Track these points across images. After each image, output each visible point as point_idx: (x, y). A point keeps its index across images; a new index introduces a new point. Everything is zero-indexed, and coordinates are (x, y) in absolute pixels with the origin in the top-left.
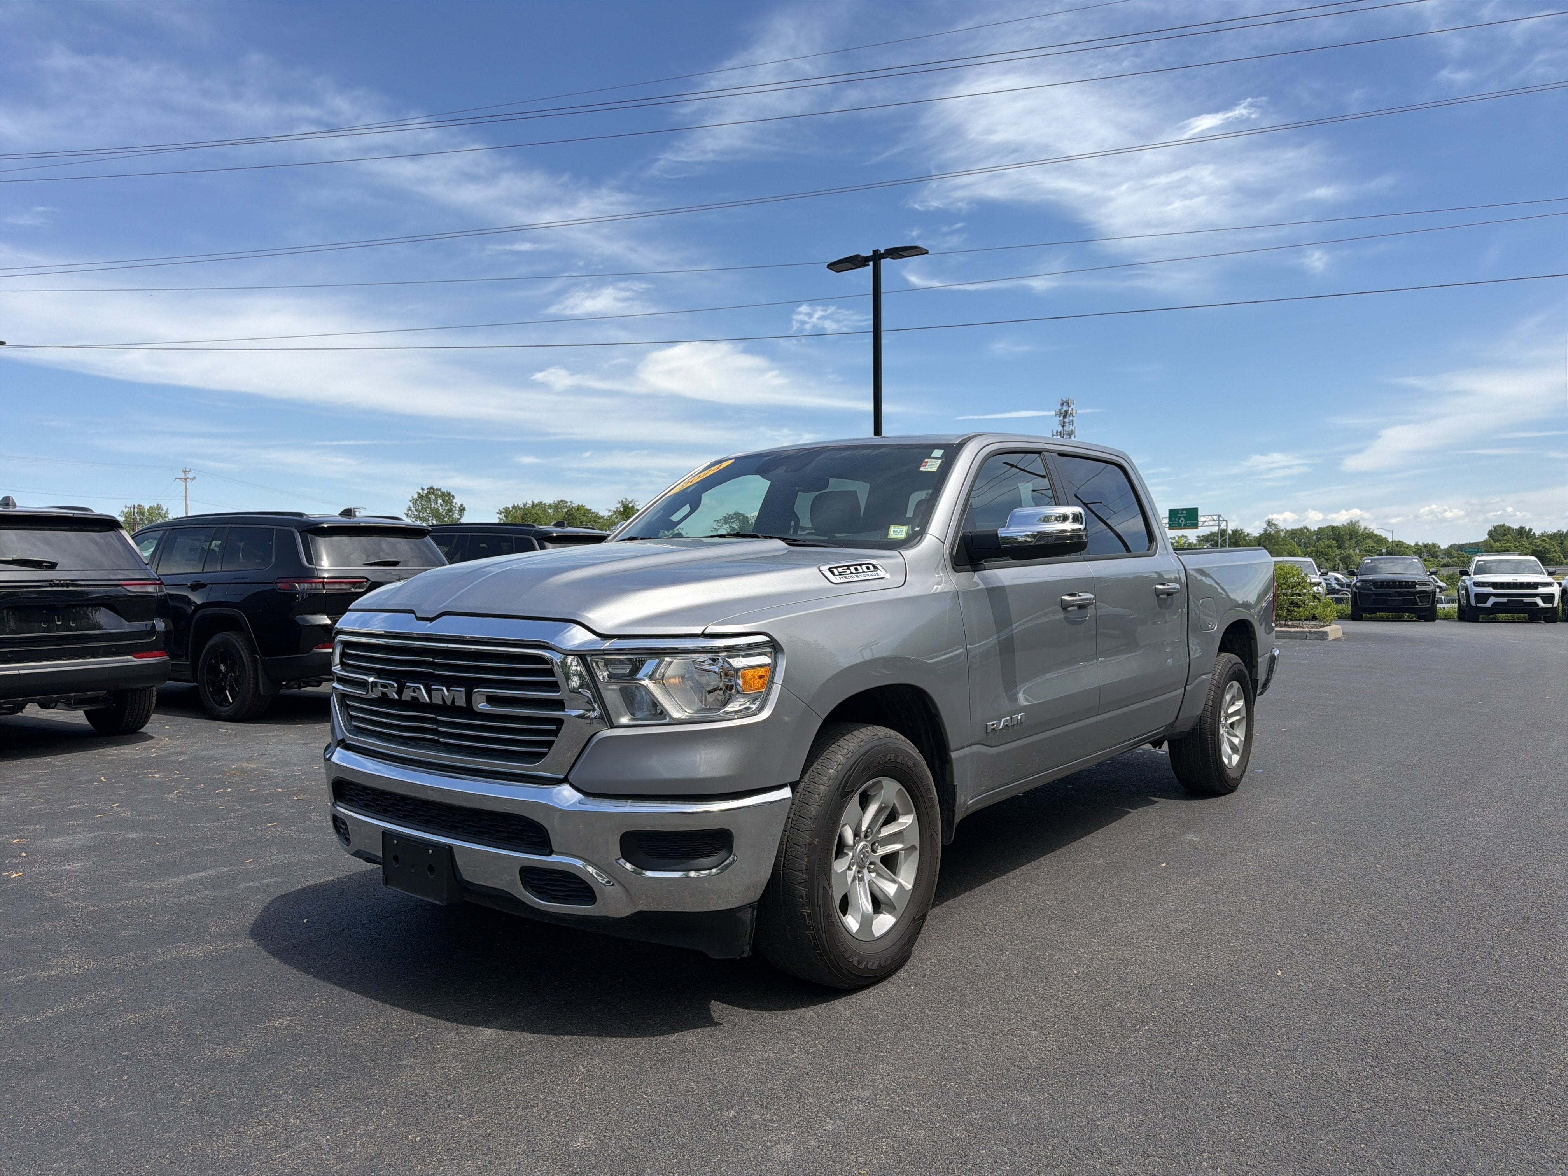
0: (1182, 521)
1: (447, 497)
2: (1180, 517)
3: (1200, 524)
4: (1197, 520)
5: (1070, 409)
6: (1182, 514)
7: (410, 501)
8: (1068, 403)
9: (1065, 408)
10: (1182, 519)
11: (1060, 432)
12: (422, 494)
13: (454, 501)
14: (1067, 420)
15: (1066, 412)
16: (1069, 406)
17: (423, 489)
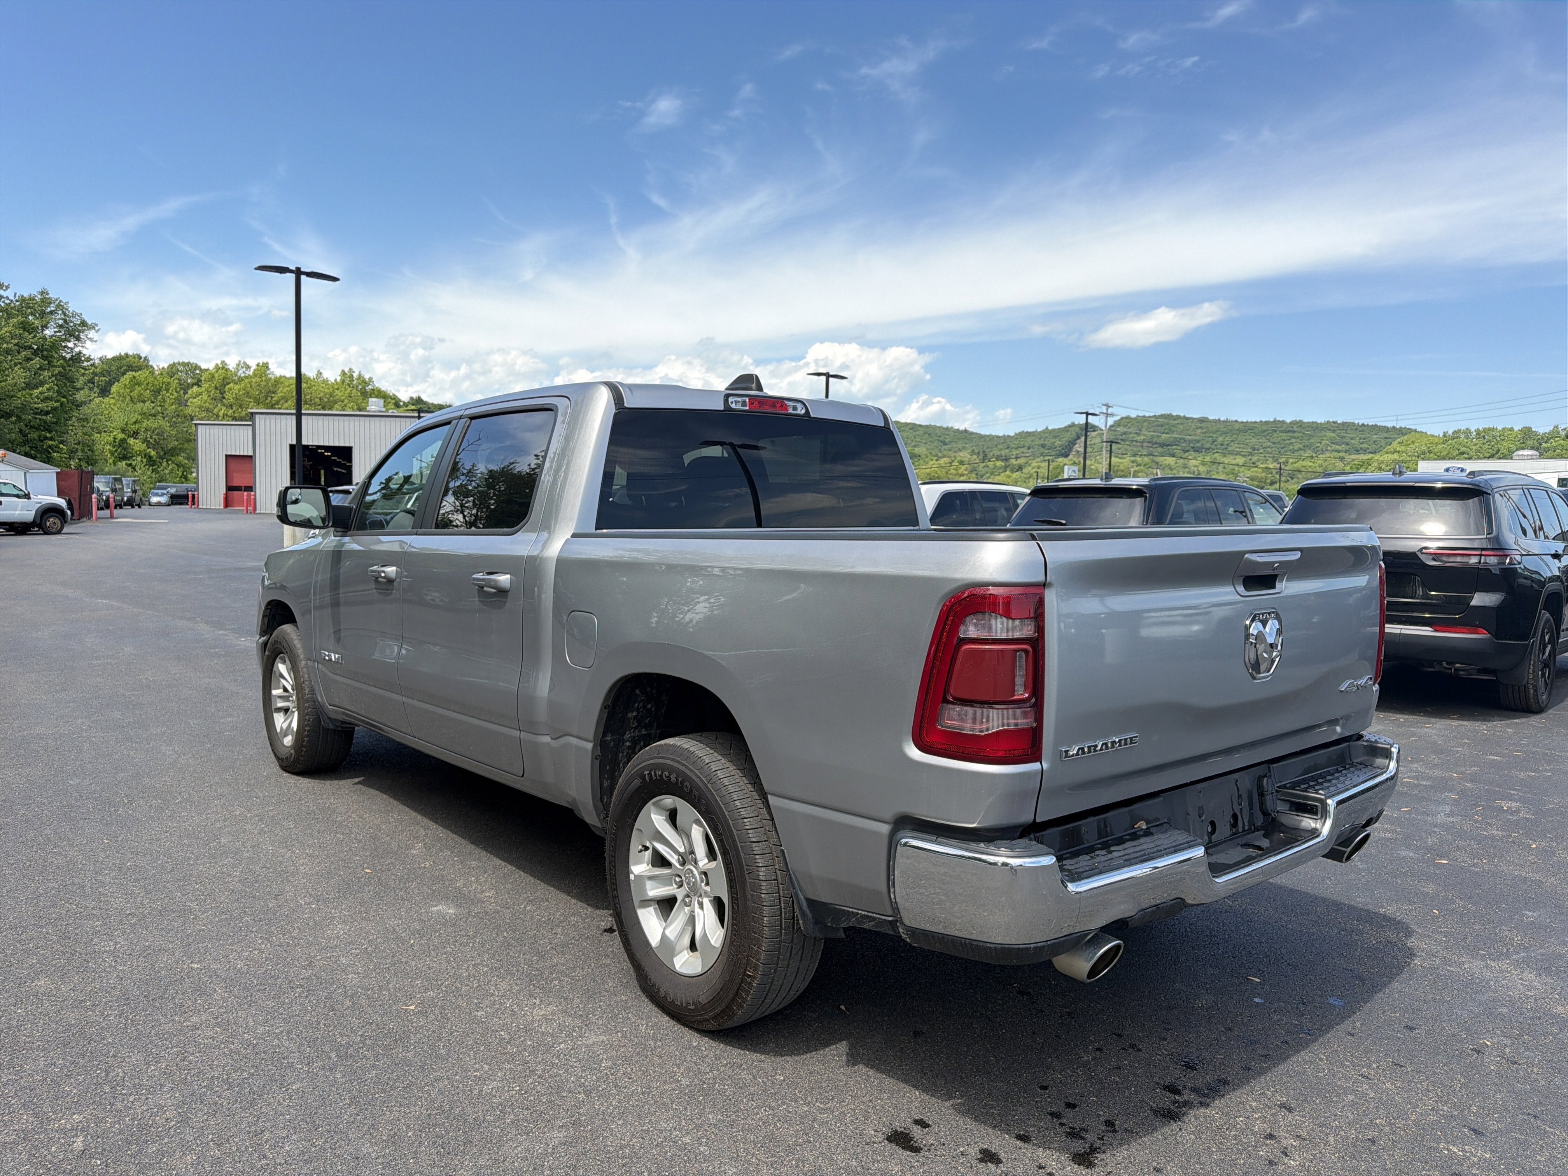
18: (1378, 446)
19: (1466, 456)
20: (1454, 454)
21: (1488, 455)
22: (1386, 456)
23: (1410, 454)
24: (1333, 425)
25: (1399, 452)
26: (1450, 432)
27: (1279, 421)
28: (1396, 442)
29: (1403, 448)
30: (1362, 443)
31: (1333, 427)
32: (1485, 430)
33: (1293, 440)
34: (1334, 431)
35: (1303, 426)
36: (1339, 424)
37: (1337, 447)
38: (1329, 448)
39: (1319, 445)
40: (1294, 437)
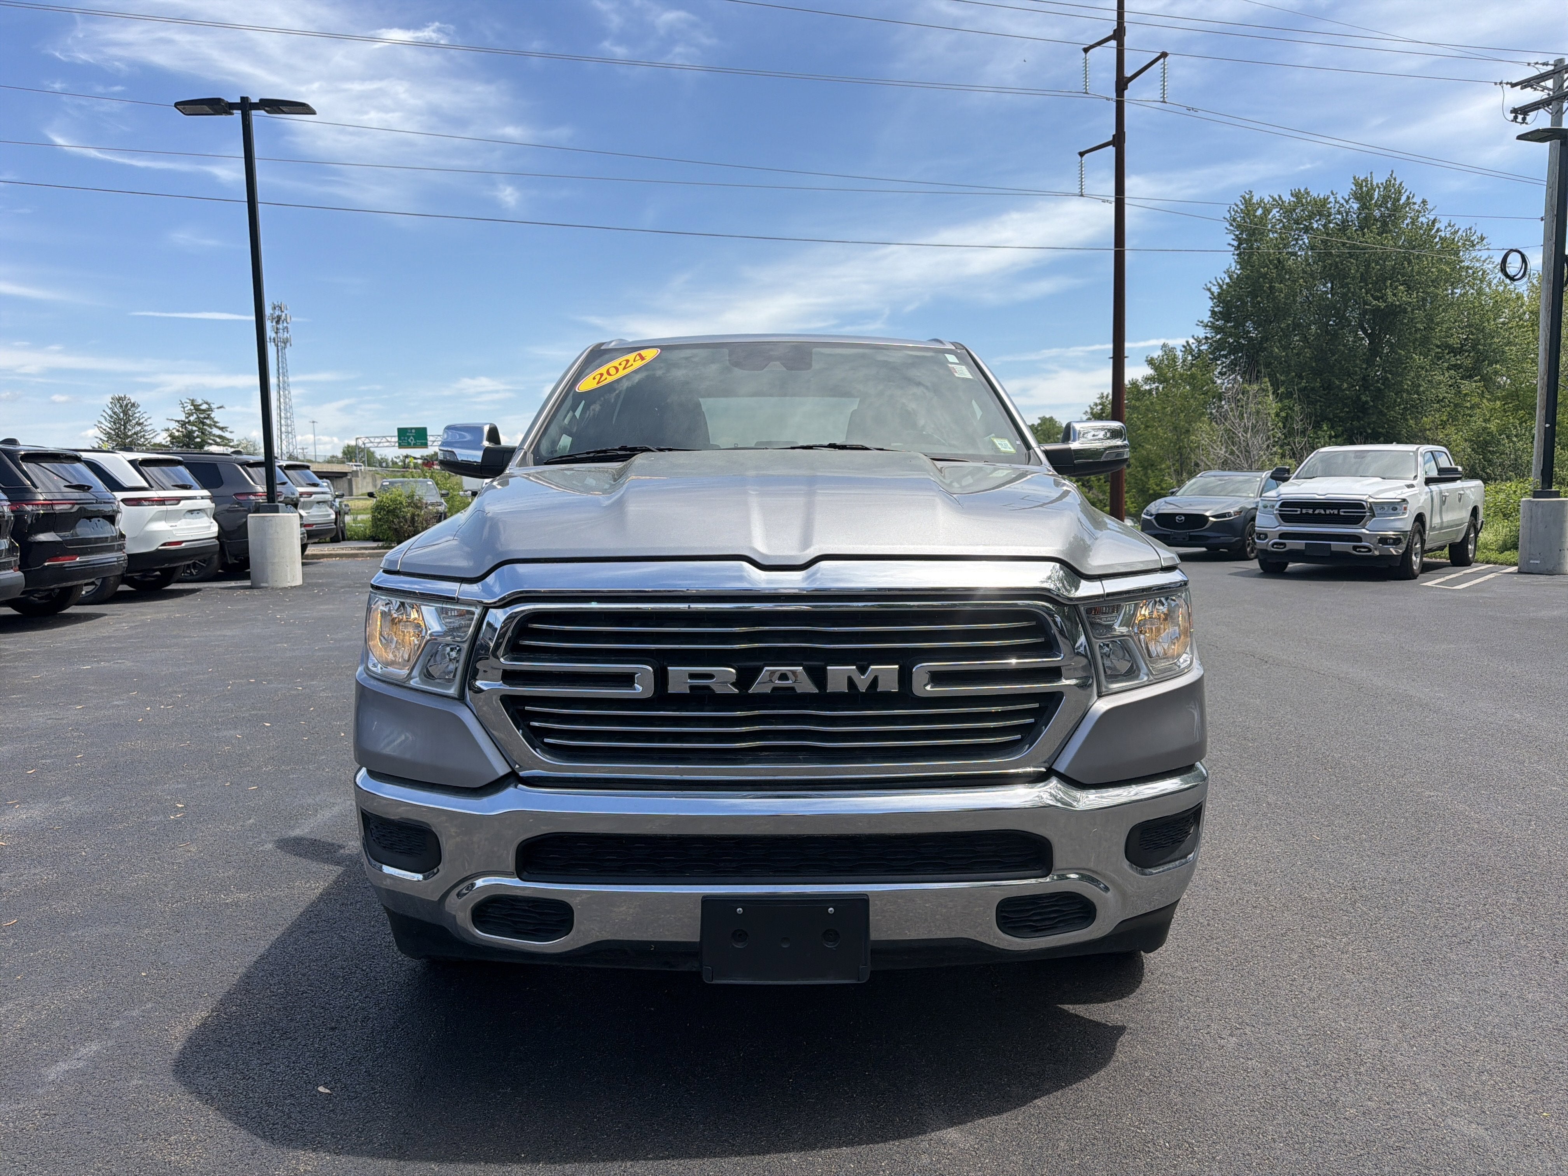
0: (412, 440)
2: (410, 436)
3: (429, 443)
4: (426, 439)
5: (284, 315)
6: (411, 432)
8: (281, 308)
9: (277, 313)
10: (412, 438)
11: (274, 339)
14: (280, 326)
15: (279, 317)
16: (282, 312)
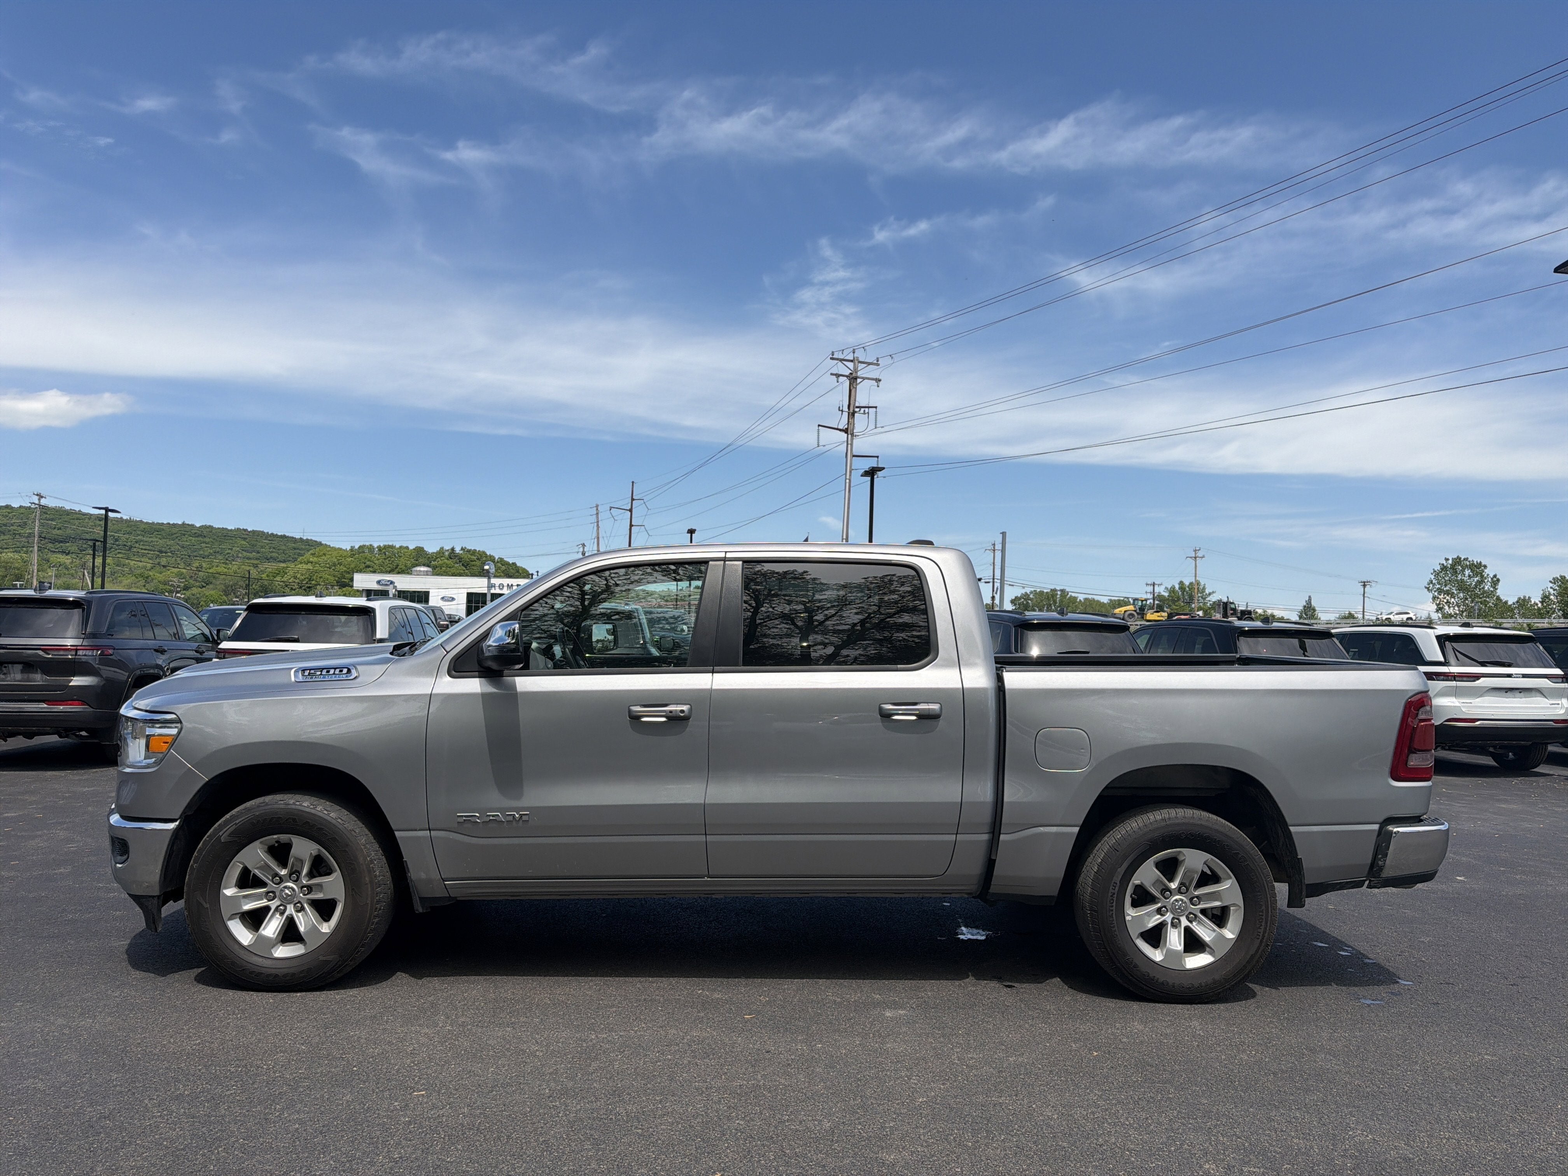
1: (1477, 568)
7: (1432, 574)
12: (1445, 564)
13: (1486, 571)
17: (1447, 560)
18: (287, 556)
19: (371, 569)
20: (361, 567)
21: (389, 569)
22: (300, 566)
23: (322, 565)
24: (244, 532)
25: (312, 563)
26: (357, 547)
27: (188, 525)
28: (309, 553)
29: (315, 559)
30: (272, 552)
31: (242, 534)
32: (385, 547)
33: (203, 545)
34: (245, 539)
35: (214, 531)
36: (249, 532)
37: (248, 554)
38: (240, 555)
39: (230, 551)
40: (205, 542)
